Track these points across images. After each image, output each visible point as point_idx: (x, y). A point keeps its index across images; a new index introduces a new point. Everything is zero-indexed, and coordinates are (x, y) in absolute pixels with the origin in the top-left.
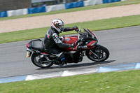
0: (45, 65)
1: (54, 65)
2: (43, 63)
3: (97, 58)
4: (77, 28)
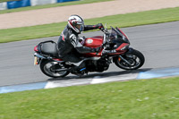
0: (58, 75)
1: (70, 75)
2: (56, 72)
3: (129, 66)
4: (102, 26)
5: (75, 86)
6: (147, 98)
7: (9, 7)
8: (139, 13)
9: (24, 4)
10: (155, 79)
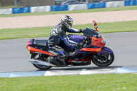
5: (68, 75)
6: (125, 88)
7: (14, 12)
8: (114, 23)
9: (25, 11)
10: (130, 74)
